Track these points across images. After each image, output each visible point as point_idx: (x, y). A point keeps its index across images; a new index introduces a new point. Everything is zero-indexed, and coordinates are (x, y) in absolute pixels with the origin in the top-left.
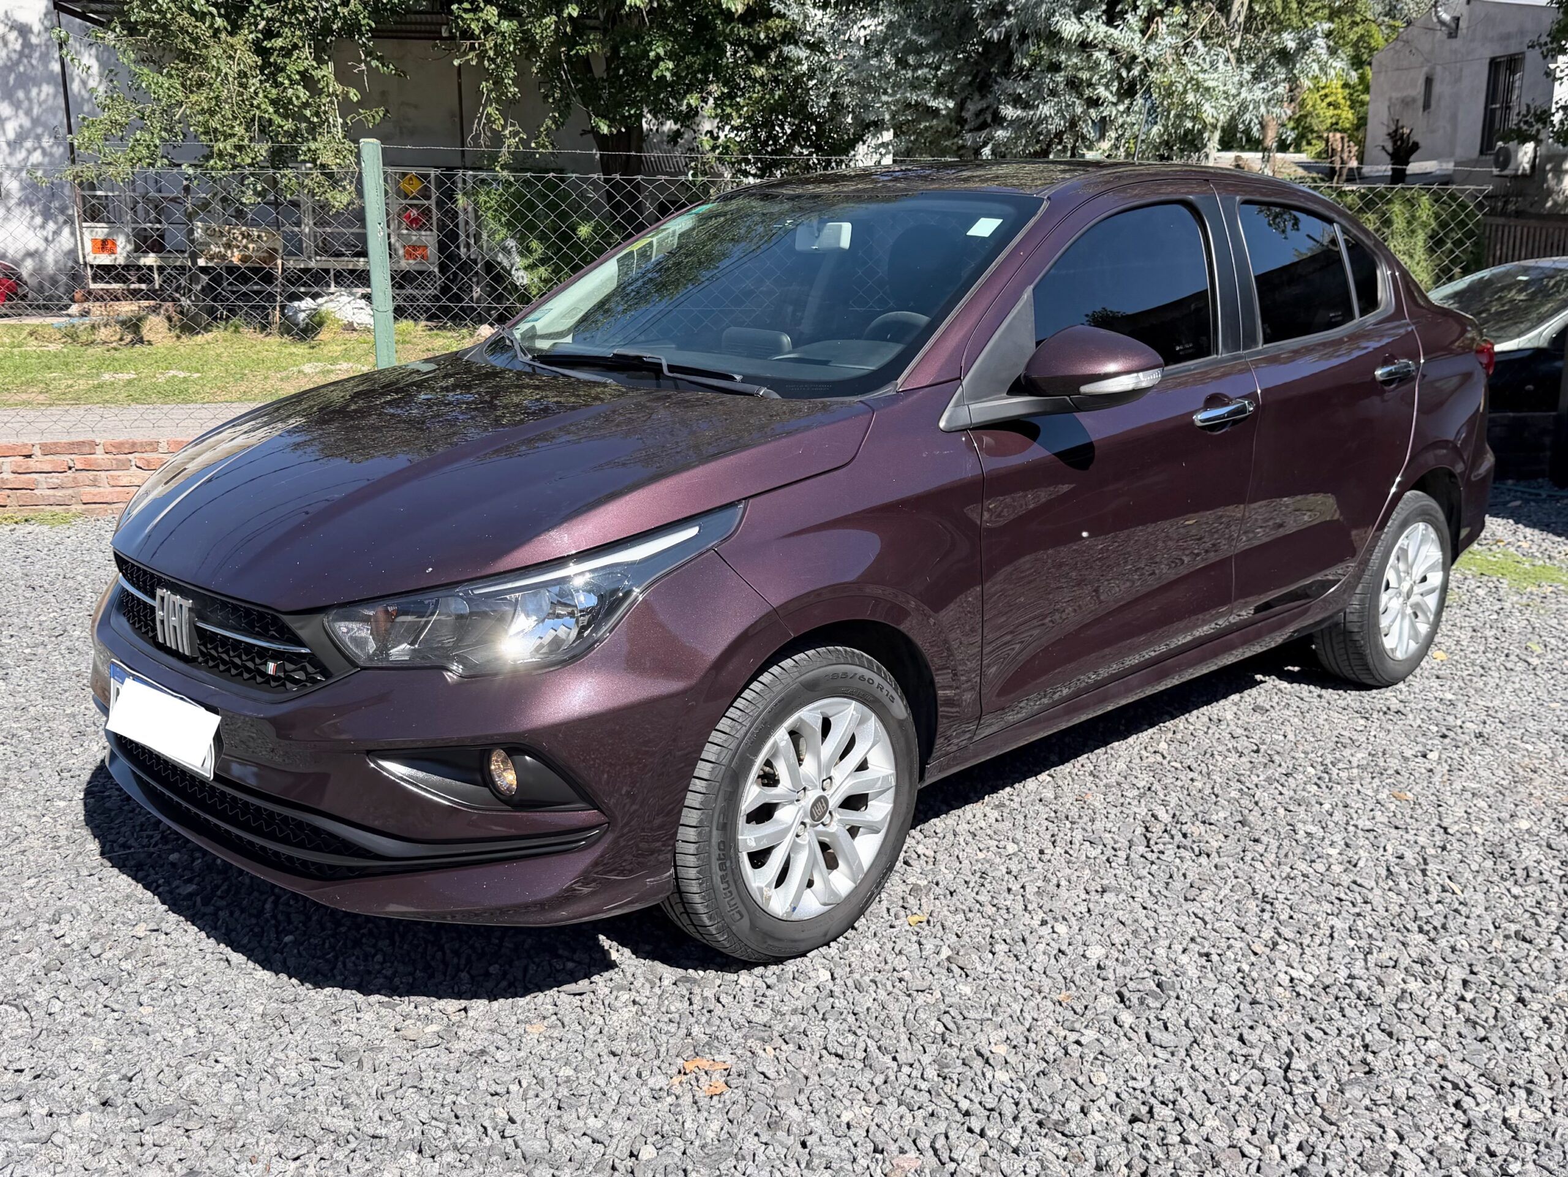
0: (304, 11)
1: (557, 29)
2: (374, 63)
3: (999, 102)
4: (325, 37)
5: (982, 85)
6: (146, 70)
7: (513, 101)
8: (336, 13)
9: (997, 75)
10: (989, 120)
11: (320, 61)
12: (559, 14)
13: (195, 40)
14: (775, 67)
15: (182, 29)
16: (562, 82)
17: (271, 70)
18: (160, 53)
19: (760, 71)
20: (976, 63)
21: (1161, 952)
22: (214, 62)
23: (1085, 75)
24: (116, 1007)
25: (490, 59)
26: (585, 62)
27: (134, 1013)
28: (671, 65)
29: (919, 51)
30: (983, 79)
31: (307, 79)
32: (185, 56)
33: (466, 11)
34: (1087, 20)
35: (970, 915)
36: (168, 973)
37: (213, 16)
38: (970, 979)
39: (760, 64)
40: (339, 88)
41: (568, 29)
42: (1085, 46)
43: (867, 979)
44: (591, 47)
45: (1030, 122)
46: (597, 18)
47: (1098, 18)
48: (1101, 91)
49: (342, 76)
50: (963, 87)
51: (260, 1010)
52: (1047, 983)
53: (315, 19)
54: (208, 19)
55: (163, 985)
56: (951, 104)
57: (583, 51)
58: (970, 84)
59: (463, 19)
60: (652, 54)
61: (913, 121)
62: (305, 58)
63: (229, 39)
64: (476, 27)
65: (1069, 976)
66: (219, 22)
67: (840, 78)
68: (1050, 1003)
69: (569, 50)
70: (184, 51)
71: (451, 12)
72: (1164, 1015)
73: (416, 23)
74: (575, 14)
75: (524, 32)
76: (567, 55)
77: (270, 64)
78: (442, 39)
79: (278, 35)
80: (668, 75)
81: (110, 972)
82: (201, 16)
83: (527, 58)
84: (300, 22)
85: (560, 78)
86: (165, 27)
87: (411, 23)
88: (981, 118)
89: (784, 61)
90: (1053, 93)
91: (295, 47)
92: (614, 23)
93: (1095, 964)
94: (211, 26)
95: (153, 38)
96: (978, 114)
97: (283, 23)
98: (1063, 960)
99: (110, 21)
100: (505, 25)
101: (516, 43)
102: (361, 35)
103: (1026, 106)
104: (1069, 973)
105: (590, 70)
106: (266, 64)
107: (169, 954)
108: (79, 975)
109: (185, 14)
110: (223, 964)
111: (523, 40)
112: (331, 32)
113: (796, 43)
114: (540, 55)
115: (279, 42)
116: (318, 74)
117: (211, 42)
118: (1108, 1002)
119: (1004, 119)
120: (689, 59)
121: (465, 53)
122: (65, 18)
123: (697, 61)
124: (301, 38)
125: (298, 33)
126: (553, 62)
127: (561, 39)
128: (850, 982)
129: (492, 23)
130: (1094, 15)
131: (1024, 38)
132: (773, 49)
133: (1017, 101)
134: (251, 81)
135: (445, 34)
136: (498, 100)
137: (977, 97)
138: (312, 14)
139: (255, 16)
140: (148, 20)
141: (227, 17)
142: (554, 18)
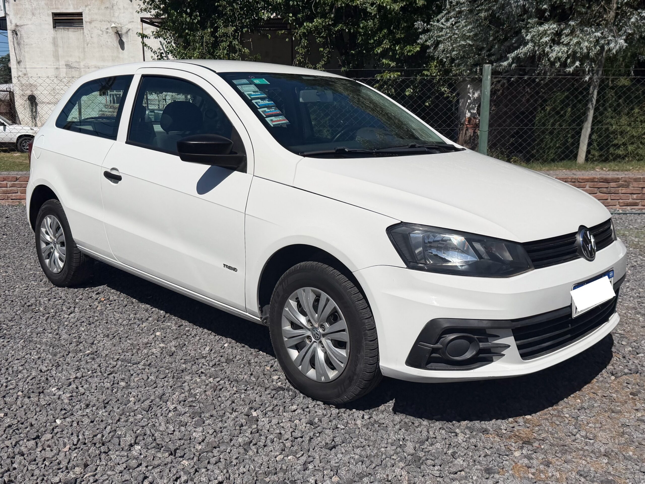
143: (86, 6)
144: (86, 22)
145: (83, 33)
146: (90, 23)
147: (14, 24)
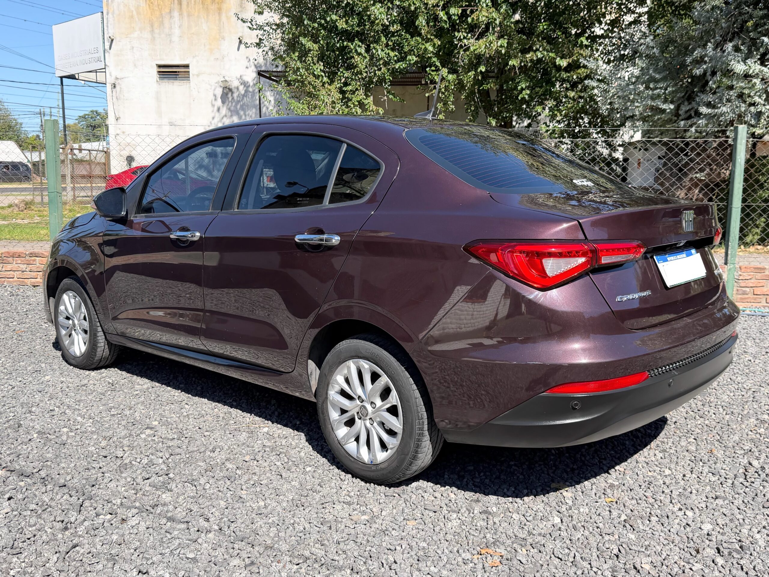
0: (361, 74)
1: (475, 77)
2: (391, 96)
3: (699, 106)
4: (370, 85)
5: (690, 98)
6: (293, 101)
7: (452, 112)
8: (375, 74)
9: (698, 92)
10: (693, 115)
11: (367, 96)
12: (476, 70)
13: (314, 88)
14: (581, 91)
15: (310, 83)
16: (475, 102)
17: (345, 100)
18: (300, 93)
19: (572, 94)
20: (687, 87)
21: (745, 531)
22: (322, 97)
23: (746, 91)
24: (232, 489)
25: (443, 93)
26: (487, 93)
27: (239, 493)
28: (528, 92)
29: (656, 81)
30: (690, 95)
31: (361, 104)
32: (310, 94)
33: (433, 71)
34: (749, 63)
35: (640, 501)
36: (256, 478)
37: (322, 76)
38: (635, 532)
39: (573, 90)
40: (375, 108)
41: (480, 78)
42: (747, 76)
43: (579, 524)
44: (491, 86)
45: (715, 116)
46: (494, 72)
47: (755, 62)
48: (757, 99)
49: (377, 103)
50: (679, 98)
51: (291, 498)
52: (677, 539)
53: (366, 77)
54: (321, 78)
55: (252, 483)
56: (672, 107)
57: (485, 87)
58: (683, 97)
59: (431, 75)
60: (519, 88)
61: (651, 116)
62: (360, 95)
63: (329, 87)
64: (437, 79)
65: (690, 537)
66: (325, 79)
67: (613, 96)
68: (677, 548)
69: (479, 87)
70: (309, 93)
71: (426, 72)
72: (742, 562)
73: (411, 78)
74: (483, 70)
75: (459, 80)
76: (478, 90)
77: (346, 98)
78: (421, 84)
79: (350, 84)
80: (527, 97)
81: (231, 474)
82: (317, 77)
83: (460, 92)
84: (359, 79)
85: (474, 100)
86: (302, 82)
87: (408, 78)
88: (688, 114)
89: (585, 89)
90: (729, 100)
91: (357, 89)
92: (502, 74)
93: (706, 532)
94: (321, 81)
95: (297, 87)
96: (686, 112)
97: (352, 79)
98: (688, 529)
99: (280, 80)
100: (451, 77)
101: (455, 85)
102: (386, 83)
103: (714, 107)
104: (690, 535)
105: (489, 97)
106: (344, 98)
107: (257, 470)
108: (219, 474)
109: (311, 76)
110: (279, 477)
111: (458, 83)
112: (372, 82)
113: (592, 79)
114: (466, 90)
115: (350, 88)
116: (366, 102)
117: (321, 88)
118: (710, 552)
119: (701, 114)
120: (537, 89)
121: (431, 90)
122: (263, 79)
123: (541, 91)
124: (359, 86)
125: (358, 83)
126: (472, 93)
127: (476, 82)
128: (570, 525)
129: (444, 76)
130: (753, 61)
131: (714, 73)
132: (580, 83)
133: (709, 105)
134: (337, 105)
135: (423, 82)
136: (444, 112)
137: (686, 103)
138: (365, 74)
139: (340, 76)
140: (296, 79)
141: (329, 77)
142: (473, 72)
143: (194, 57)
144: (193, 75)
145: (190, 87)
146: (198, 76)
147: (113, 77)
